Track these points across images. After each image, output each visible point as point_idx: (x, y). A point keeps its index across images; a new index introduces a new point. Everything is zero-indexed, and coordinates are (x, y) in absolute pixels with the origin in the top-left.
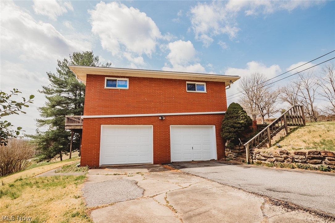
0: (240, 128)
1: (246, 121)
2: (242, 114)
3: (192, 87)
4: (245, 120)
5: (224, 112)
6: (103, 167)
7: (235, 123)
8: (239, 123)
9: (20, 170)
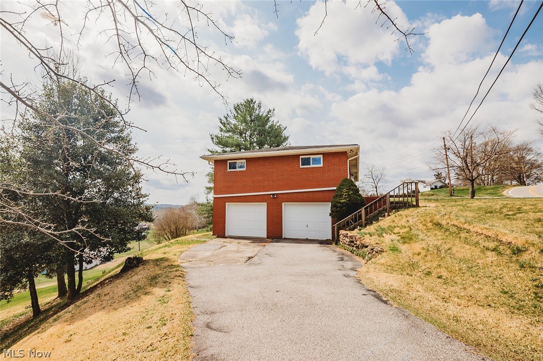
0: (342, 207)
1: (349, 201)
2: (346, 192)
3: (306, 162)
4: (348, 199)
5: (335, 188)
6: (226, 238)
7: (337, 202)
8: (340, 203)
9: (185, 235)
